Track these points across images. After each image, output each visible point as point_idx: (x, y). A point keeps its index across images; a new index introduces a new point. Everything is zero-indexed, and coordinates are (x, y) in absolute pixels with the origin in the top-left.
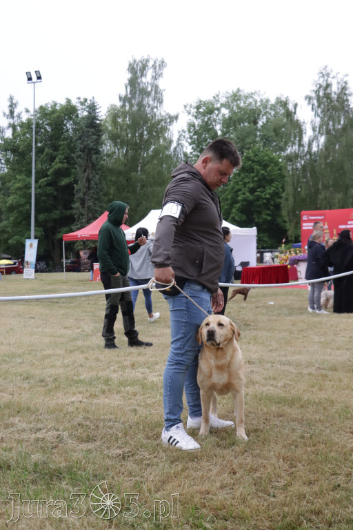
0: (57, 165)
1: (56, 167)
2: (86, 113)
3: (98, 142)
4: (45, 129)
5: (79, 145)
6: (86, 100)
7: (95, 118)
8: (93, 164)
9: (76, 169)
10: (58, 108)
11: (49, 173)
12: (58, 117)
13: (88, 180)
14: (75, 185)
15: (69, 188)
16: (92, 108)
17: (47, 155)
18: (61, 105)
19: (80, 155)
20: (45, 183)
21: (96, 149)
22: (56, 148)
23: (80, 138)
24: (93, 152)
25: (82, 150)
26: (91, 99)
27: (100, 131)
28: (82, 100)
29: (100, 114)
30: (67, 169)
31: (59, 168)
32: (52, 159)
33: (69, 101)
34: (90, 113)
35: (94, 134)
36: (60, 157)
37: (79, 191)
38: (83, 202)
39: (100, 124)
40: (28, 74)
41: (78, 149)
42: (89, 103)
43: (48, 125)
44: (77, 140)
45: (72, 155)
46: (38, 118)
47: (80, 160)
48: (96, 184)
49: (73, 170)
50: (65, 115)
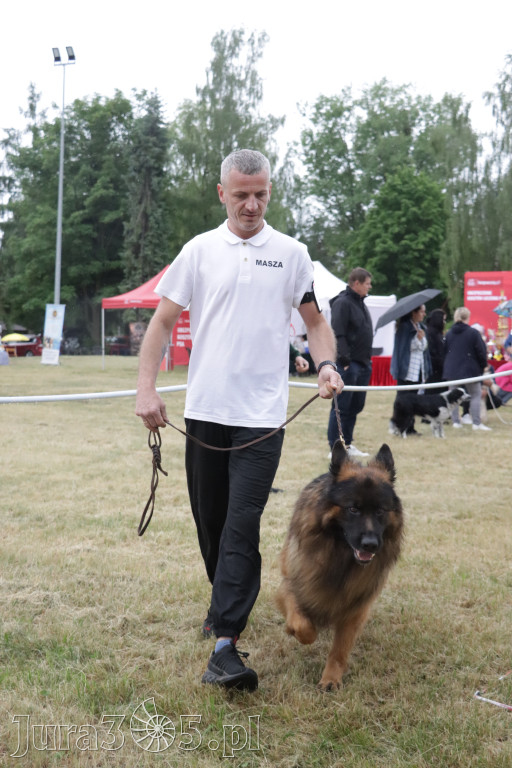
0: (98, 192)
1: (98, 194)
2: (144, 113)
3: (161, 158)
4: (82, 136)
5: (133, 162)
6: (145, 93)
7: (158, 120)
8: (153, 191)
9: (127, 198)
10: (102, 103)
11: (86, 203)
12: (103, 117)
13: (146, 216)
14: (125, 223)
15: (116, 227)
16: (154, 104)
17: (83, 175)
18: (107, 99)
20: (79, 219)
21: (157, 168)
22: (97, 166)
23: (135, 150)
24: (154, 172)
26: (154, 91)
27: (165, 140)
28: (139, 92)
30: (113, 197)
31: (102, 197)
32: (92, 181)
33: (119, 94)
34: (150, 112)
35: (155, 145)
36: (103, 179)
37: (130, 232)
38: (137, 249)
39: (164, 130)
40: (55, 50)
41: (131, 168)
42: (149, 96)
43: (87, 128)
44: (130, 154)
45: (122, 176)
46: (72, 118)
47: (133, 184)
48: (157, 223)
49: (123, 200)
50: (113, 114)
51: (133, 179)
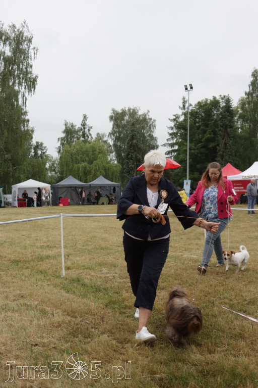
0: (207, 136)
1: (207, 137)
2: (224, 104)
3: (231, 121)
4: (201, 115)
5: (219, 123)
6: (225, 96)
7: (230, 107)
8: (228, 134)
9: (218, 137)
10: (208, 102)
11: (202, 140)
12: (209, 107)
13: (225, 144)
14: (217, 147)
15: (215, 148)
16: (228, 101)
17: (201, 130)
18: (210, 100)
19: (220, 129)
20: (200, 147)
21: (230, 125)
22: (207, 125)
23: (221, 119)
24: (229, 127)
25: (221, 126)
26: (227, 95)
27: (232, 114)
28: (222, 96)
29: (233, 104)
30: (213, 137)
31: (208, 137)
32: (205, 132)
33: (215, 98)
34: (226, 104)
35: (229, 116)
36: (209, 131)
37: (219, 150)
39: (232, 110)
40: (186, 86)
41: (219, 126)
42: (226, 97)
43: (203, 112)
44: (219, 120)
45: (216, 129)
46: (197, 109)
47: (220, 132)
48: (230, 146)
49: (217, 138)
50: (213, 106)
51: (220, 130)
